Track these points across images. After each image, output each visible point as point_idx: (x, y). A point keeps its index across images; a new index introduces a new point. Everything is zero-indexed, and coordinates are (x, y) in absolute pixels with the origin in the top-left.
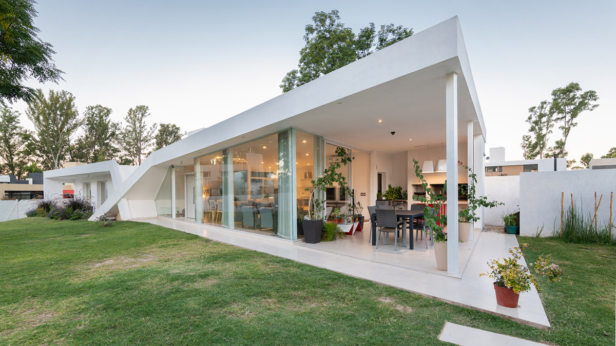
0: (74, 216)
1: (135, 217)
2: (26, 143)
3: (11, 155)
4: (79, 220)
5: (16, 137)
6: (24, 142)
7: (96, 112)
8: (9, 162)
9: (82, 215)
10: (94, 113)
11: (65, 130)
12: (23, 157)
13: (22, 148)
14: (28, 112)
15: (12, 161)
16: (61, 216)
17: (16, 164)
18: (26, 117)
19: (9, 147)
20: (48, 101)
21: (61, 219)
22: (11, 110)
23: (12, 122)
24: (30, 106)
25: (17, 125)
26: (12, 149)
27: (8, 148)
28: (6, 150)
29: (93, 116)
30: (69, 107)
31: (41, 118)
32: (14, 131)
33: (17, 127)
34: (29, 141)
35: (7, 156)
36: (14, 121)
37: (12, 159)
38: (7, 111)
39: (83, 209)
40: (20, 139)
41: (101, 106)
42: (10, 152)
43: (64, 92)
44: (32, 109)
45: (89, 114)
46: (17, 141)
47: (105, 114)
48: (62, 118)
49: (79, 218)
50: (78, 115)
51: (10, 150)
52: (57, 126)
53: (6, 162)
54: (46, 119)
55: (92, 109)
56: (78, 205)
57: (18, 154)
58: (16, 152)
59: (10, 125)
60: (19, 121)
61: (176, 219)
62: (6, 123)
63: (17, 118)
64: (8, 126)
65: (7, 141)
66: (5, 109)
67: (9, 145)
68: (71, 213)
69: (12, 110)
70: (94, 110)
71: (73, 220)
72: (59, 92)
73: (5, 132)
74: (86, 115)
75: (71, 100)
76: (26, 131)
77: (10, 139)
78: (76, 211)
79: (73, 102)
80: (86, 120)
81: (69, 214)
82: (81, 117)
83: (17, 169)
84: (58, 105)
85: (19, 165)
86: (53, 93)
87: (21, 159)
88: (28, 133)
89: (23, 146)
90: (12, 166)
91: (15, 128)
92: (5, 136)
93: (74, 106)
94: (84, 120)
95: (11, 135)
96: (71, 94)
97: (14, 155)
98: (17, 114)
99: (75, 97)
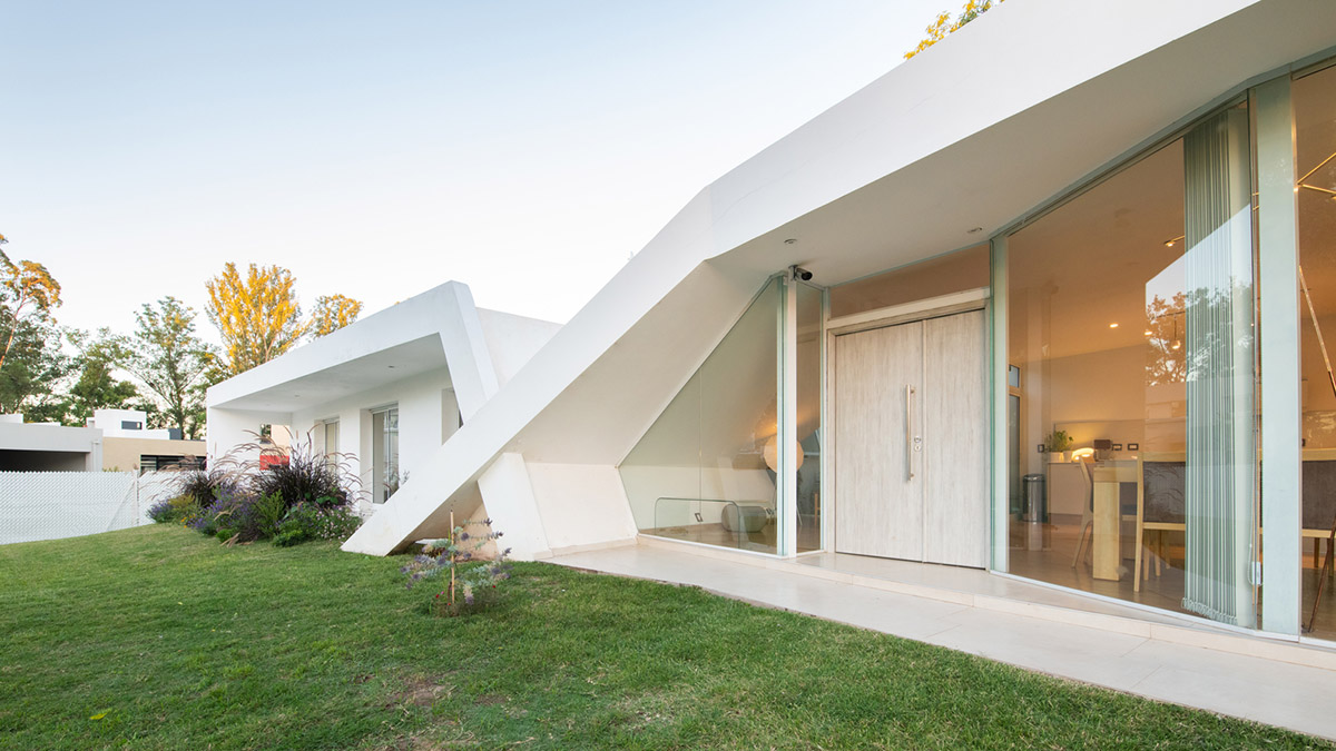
0: (288, 529)
1: (560, 544)
2: (206, 370)
3: (179, 393)
4: (306, 546)
5: (188, 358)
6: (202, 368)
7: (333, 309)
8: (175, 407)
9: (317, 525)
10: (329, 310)
11: (275, 344)
12: (199, 397)
13: (199, 379)
14: (210, 309)
15: (180, 404)
16: (241, 527)
17: (186, 411)
18: (207, 318)
19: (176, 378)
20: (246, 285)
21: (241, 540)
22: (179, 305)
23: (181, 330)
24: (214, 298)
25: (191, 335)
26: (181, 382)
27: (174, 379)
28: (170, 384)
29: (327, 315)
30: (285, 297)
31: (233, 319)
32: (185, 347)
33: (189, 339)
34: (211, 367)
35: (171, 395)
36: (186, 327)
37: (180, 400)
38: (174, 309)
39: (320, 500)
40: (196, 362)
41: (341, 297)
42: (178, 388)
43: (275, 269)
44: (217, 302)
45: (321, 312)
46: (189, 366)
47: (350, 312)
48: (272, 321)
49: (307, 537)
50: (301, 314)
51: (176, 384)
52: (261, 336)
53: (171, 407)
54: (242, 322)
55: (326, 302)
56: (303, 482)
57: (191, 392)
58: (188, 388)
59: (178, 336)
60: (193, 328)
61: (801, 562)
62: (172, 331)
63: (192, 322)
64: (174, 335)
65: (172, 366)
66: (170, 305)
67: (176, 374)
68: (275, 518)
69: (182, 307)
70: (329, 305)
71: (284, 544)
72: (267, 270)
73: (169, 349)
74: (314, 314)
75: (288, 283)
76: (206, 348)
77: (177, 361)
78: (294, 509)
79: (293, 288)
80: (316, 324)
81: (270, 521)
82: (305, 318)
83: (189, 420)
84: (264, 295)
85: (192, 413)
86: (256, 270)
87: (196, 401)
88: (209, 350)
89: (201, 375)
90: (181, 413)
91: (187, 340)
92: (169, 356)
93: (293, 296)
94: (311, 323)
95: (180, 354)
96: (289, 271)
97: (184, 393)
98: (190, 314)
99: (295, 279)
